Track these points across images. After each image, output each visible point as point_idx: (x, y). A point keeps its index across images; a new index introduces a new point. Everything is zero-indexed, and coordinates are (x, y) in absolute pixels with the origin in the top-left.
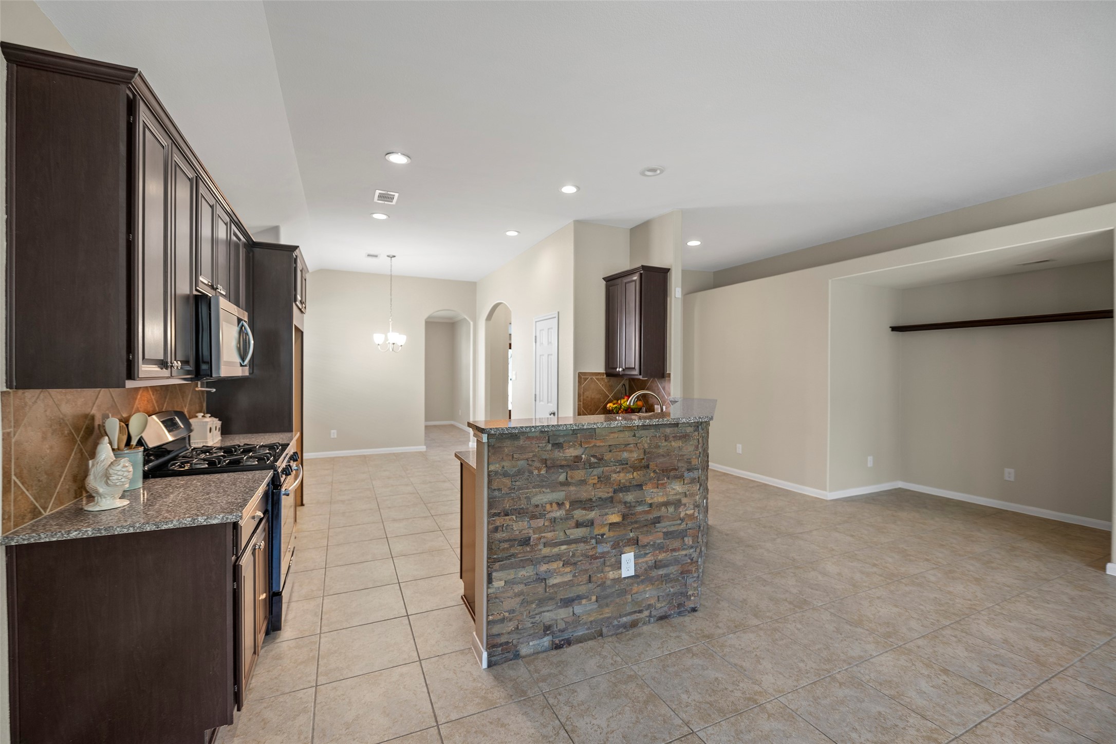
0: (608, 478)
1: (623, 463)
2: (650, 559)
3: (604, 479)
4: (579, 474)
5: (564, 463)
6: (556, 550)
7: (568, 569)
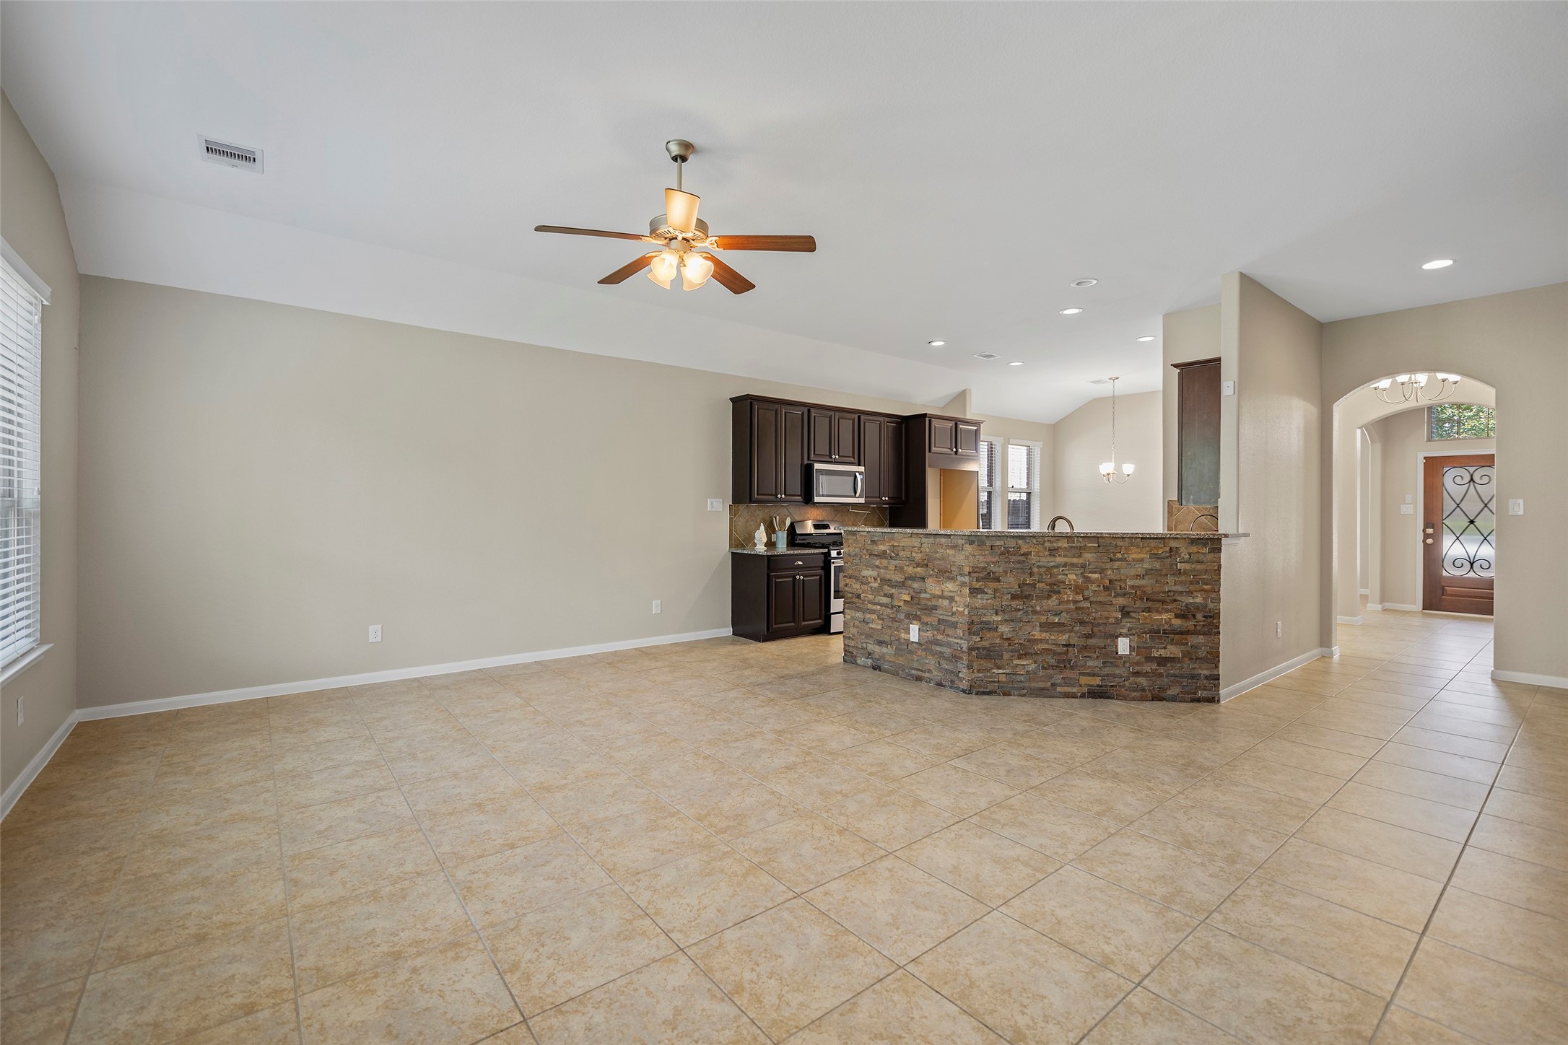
0: (902, 568)
1: (911, 560)
2: (929, 634)
3: (899, 569)
4: (885, 562)
5: (876, 553)
6: (874, 607)
7: (880, 622)
